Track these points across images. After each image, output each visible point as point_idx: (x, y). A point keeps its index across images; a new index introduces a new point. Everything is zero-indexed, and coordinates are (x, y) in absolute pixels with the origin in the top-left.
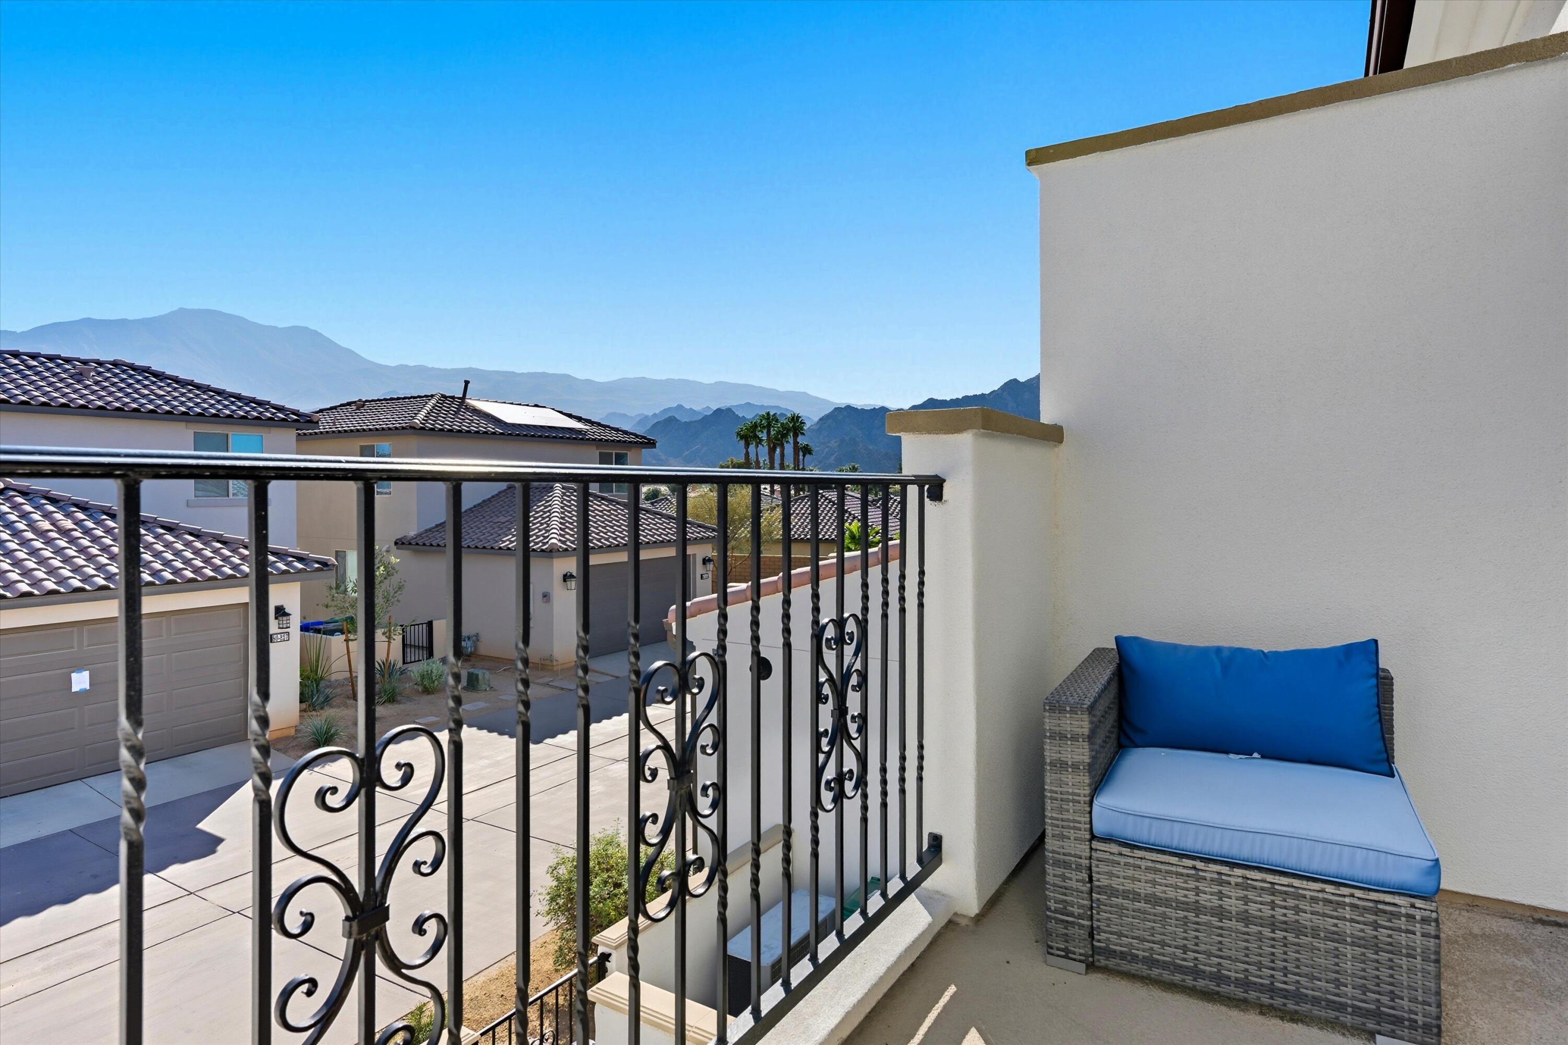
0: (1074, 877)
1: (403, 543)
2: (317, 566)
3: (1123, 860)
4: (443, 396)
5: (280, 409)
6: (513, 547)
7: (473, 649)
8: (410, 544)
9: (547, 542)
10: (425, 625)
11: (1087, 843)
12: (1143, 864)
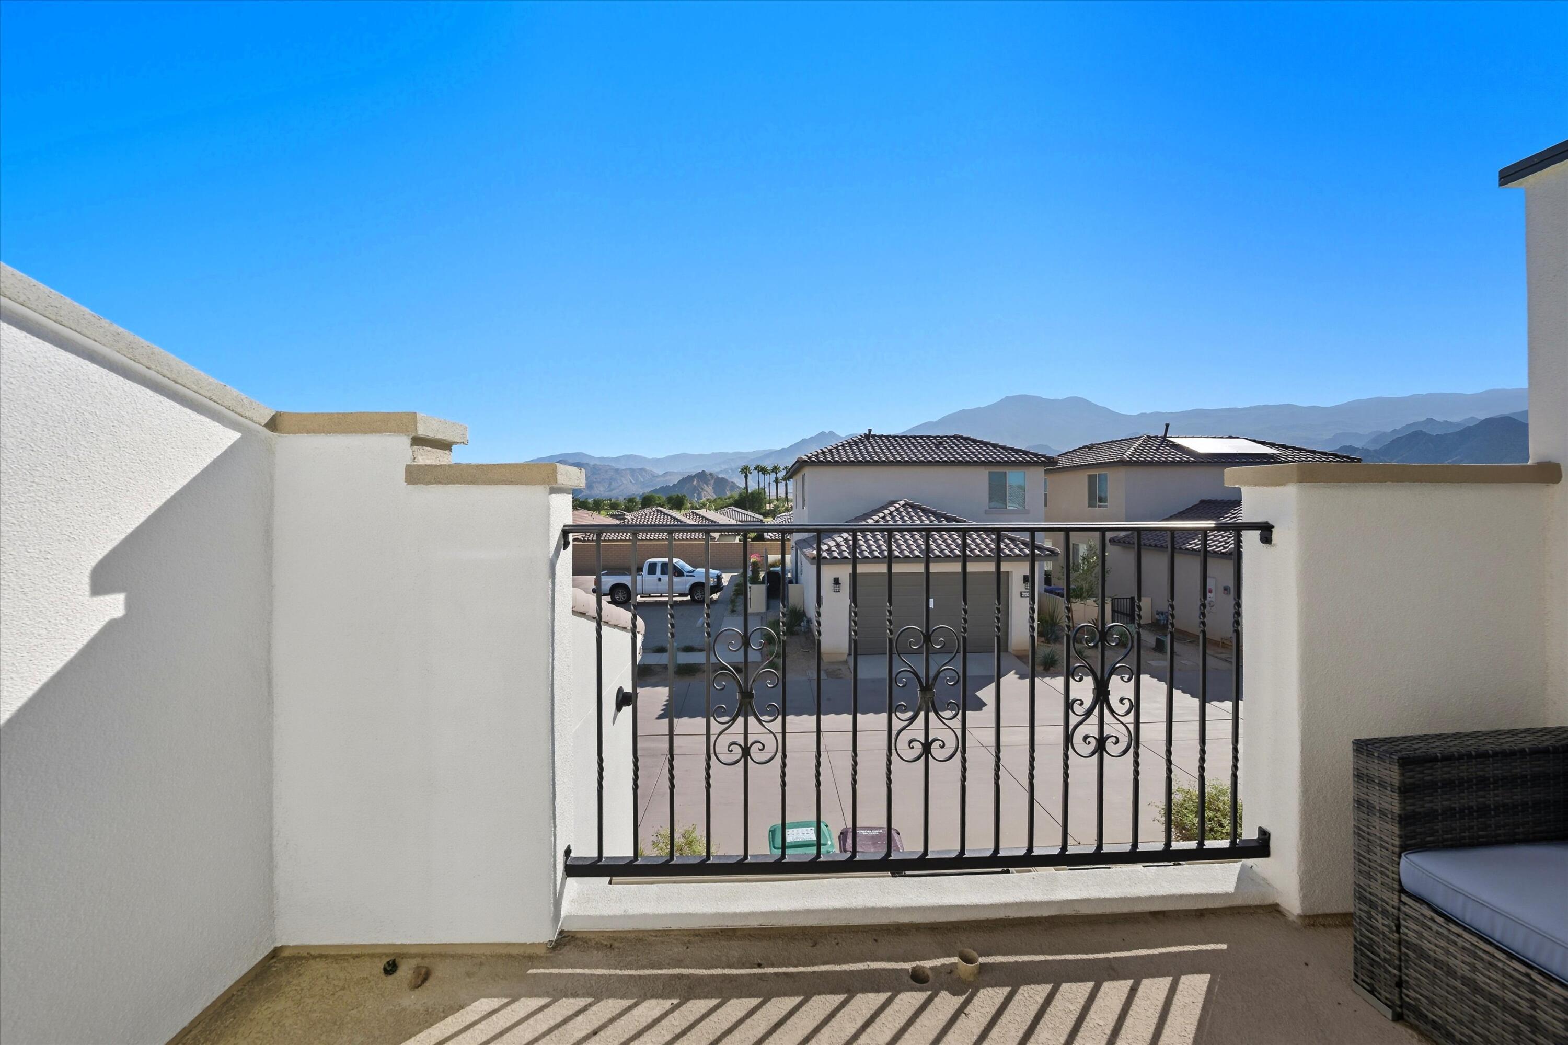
0: (1380, 920)
1: (1115, 541)
2: (1048, 552)
3: (1435, 927)
4: (1148, 437)
5: (1036, 455)
6: (1198, 548)
7: (1165, 622)
8: (1119, 542)
9: (1228, 547)
10: (1128, 600)
11: (1397, 893)
12: (1459, 941)
